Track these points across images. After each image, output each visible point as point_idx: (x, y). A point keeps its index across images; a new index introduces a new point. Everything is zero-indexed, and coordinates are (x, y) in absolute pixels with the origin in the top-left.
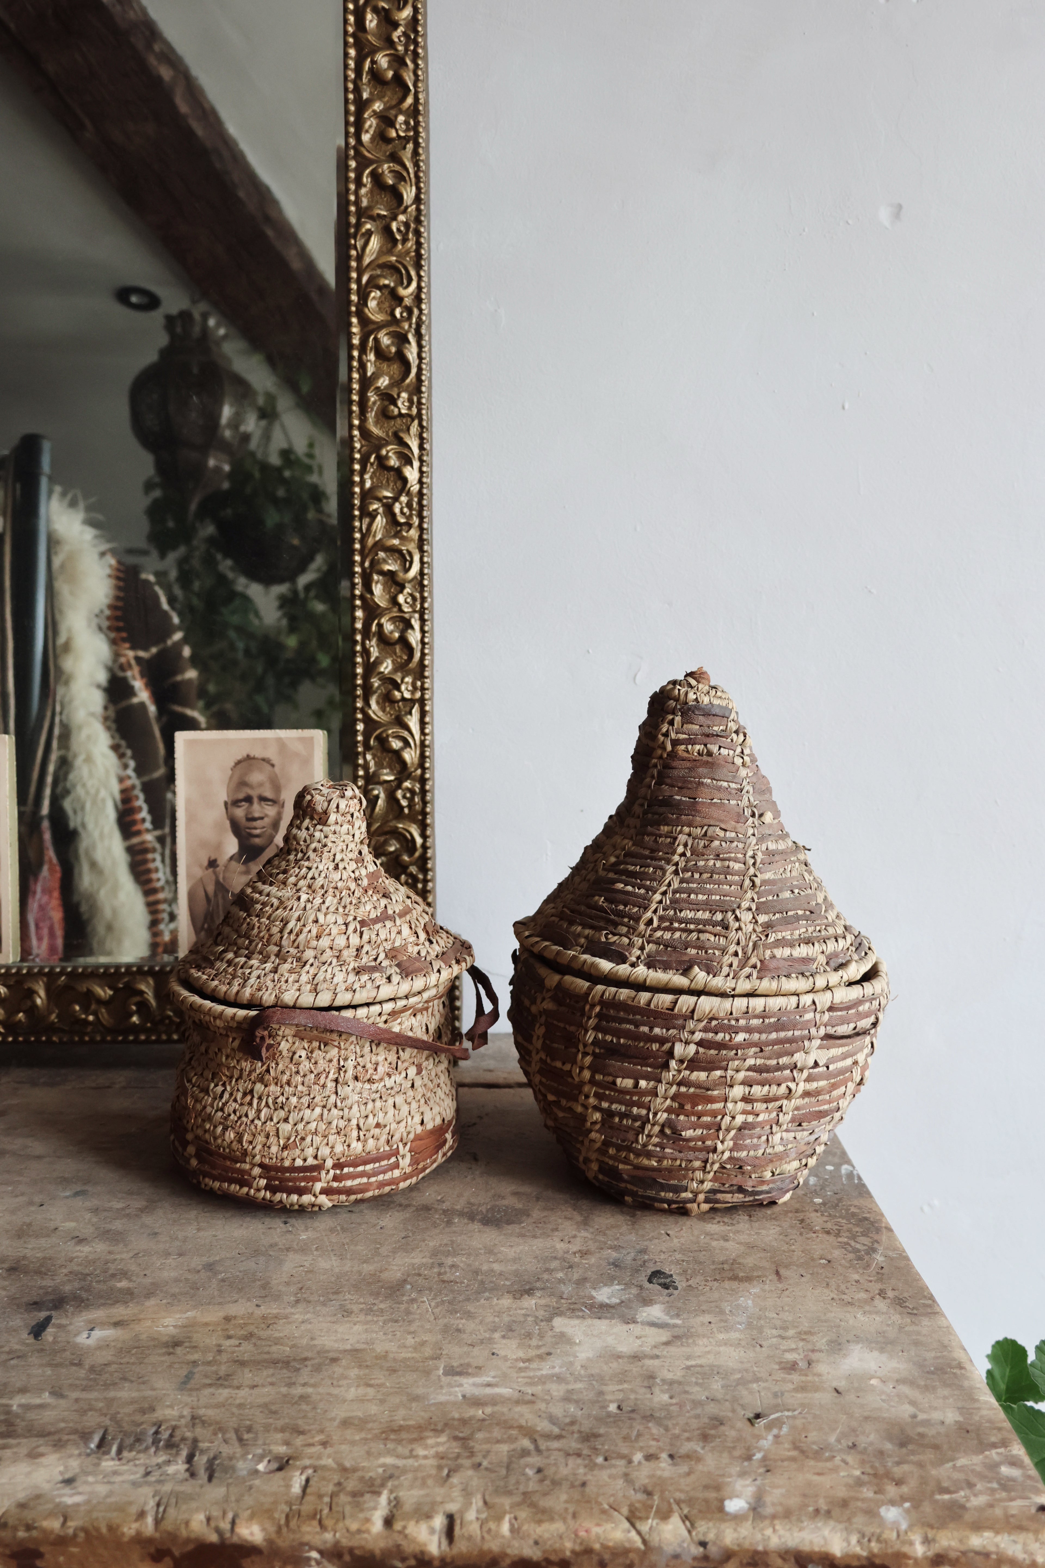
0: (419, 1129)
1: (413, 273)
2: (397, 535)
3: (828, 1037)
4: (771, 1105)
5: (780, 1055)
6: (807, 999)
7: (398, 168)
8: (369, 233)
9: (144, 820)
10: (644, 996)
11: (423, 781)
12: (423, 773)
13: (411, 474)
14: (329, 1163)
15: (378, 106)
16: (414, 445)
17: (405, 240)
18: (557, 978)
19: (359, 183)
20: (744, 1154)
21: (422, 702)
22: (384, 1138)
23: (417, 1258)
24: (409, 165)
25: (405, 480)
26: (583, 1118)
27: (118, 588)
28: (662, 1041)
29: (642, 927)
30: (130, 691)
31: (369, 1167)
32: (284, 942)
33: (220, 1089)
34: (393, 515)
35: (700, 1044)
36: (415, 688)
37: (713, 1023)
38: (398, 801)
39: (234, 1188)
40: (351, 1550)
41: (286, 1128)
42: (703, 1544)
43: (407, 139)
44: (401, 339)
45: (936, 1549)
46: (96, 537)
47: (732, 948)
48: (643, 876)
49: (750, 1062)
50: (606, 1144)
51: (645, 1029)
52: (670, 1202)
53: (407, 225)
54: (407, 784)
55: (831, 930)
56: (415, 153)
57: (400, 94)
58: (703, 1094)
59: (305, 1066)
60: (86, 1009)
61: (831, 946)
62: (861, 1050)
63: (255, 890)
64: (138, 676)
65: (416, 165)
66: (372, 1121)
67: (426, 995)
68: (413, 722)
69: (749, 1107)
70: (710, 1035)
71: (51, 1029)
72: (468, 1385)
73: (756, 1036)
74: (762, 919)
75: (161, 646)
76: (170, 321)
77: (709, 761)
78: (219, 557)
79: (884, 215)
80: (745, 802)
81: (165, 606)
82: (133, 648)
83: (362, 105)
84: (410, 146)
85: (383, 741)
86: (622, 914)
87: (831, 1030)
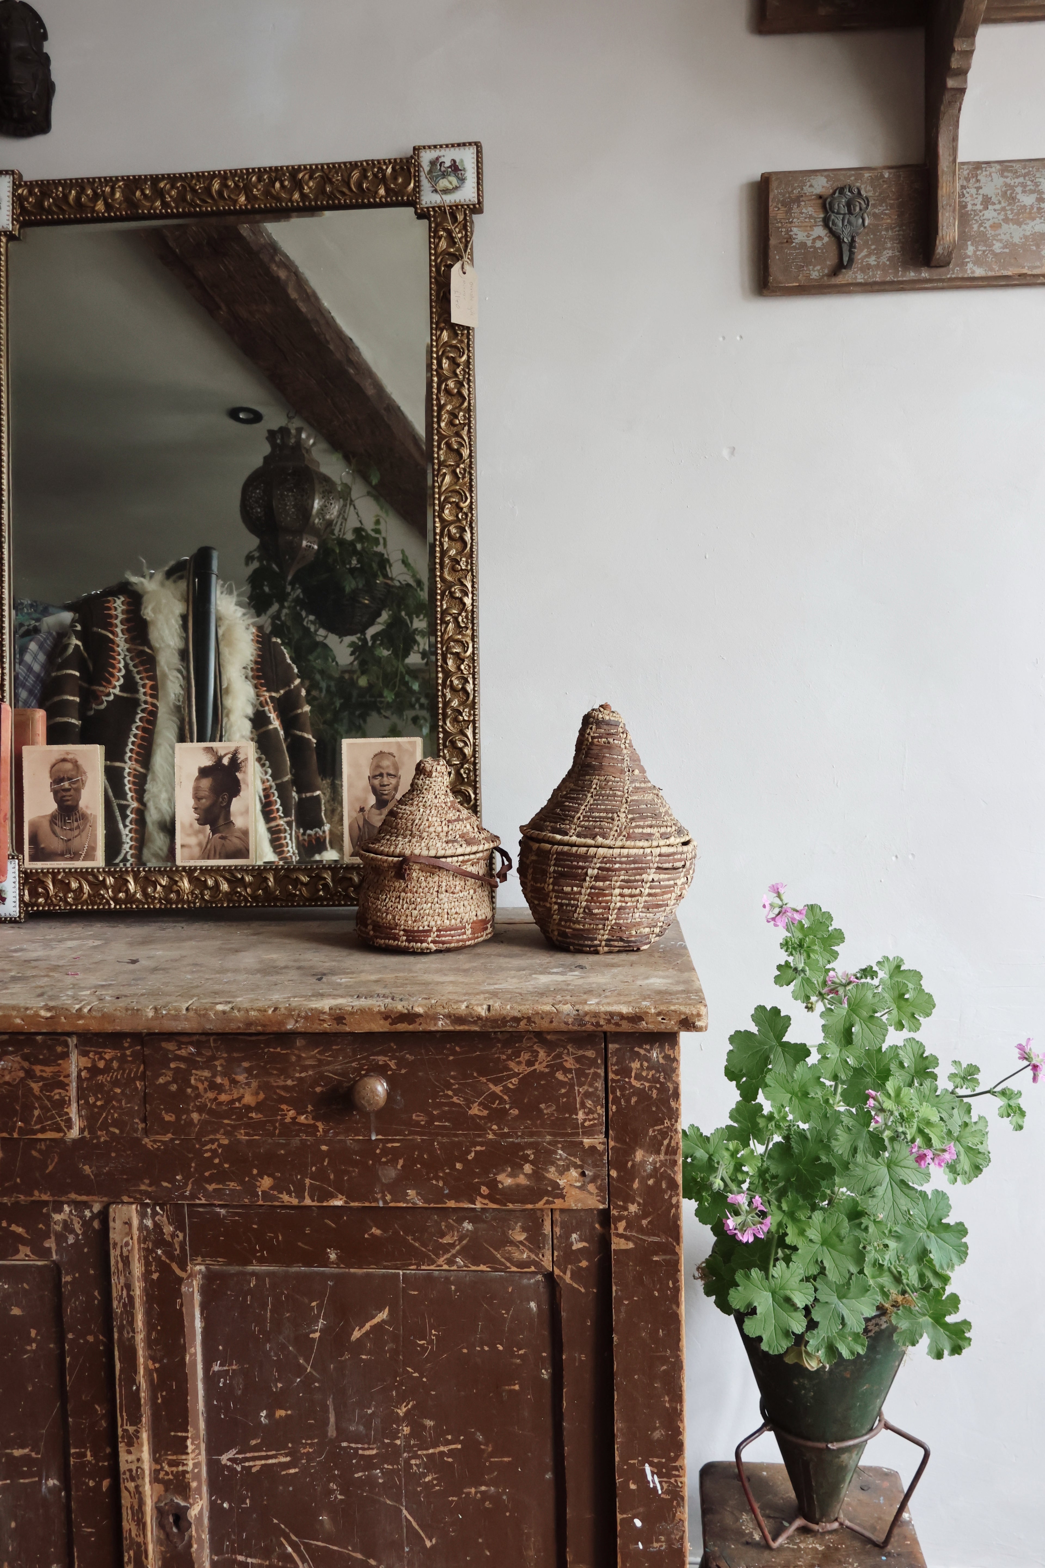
0: (475, 918)
1: (468, 495)
2: (460, 634)
3: (658, 868)
4: (633, 899)
5: (635, 875)
6: (648, 851)
7: (460, 440)
8: (445, 474)
9: (278, 810)
10: (574, 849)
11: (475, 764)
12: (475, 760)
13: (468, 601)
14: (435, 929)
15: (449, 407)
16: (469, 585)
17: (464, 477)
18: (537, 845)
19: (439, 448)
20: (621, 921)
21: (474, 722)
22: (459, 920)
23: (475, 964)
24: (466, 438)
25: (464, 604)
26: (550, 909)
27: (260, 649)
28: (582, 868)
29: (575, 820)
30: (268, 721)
31: (452, 932)
32: (414, 829)
33: (384, 897)
34: (458, 623)
35: (599, 869)
36: (470, 714)
37: (605, 859)
38: (461, 775)
39: (391, 942)
40: (454, 1015)
41: (415, 913)
42: (578, 1011)
43: (465, 424)
44: (462, 530)
45: (658, 1010)
46: (244, 614)
47: (615, 828)
48: (578, 799)
49: (622, 877)
50: (561, 920)
51: (575, 863)
52: (590, 946)
53: (465, 469)
54: (466, 766)
55: (665, 823)
56: (469, 432)
57: (461, 401)
58: (601, 892)
59: (424, 884)
60: (295, 888)
61: (663, 830)
62: (679, 878)
63: (398, 808)
64: (272, 711)
65: (469, 438)
66: (453, 911)
67: (478, 855)
68: (469, 732)
69: (623, 899)
70: (604, 865)
71: (276, 899)
72: (496, 986)
73: (624, 866)
74: (630, 816)
75: (287, 689)
76: (272, 435)
77: (609, 747)
78: (304, 614)
79: (725, 453)
80: (625, 765)
81: (289, 661)
82: (267, 691)
83: (441, 407)
84: (466, 428)
85: (453, 743)
86: (567, 816)
87: (660, 865)
